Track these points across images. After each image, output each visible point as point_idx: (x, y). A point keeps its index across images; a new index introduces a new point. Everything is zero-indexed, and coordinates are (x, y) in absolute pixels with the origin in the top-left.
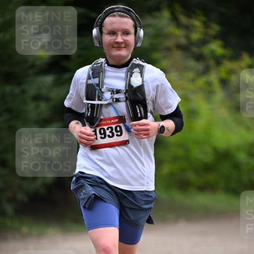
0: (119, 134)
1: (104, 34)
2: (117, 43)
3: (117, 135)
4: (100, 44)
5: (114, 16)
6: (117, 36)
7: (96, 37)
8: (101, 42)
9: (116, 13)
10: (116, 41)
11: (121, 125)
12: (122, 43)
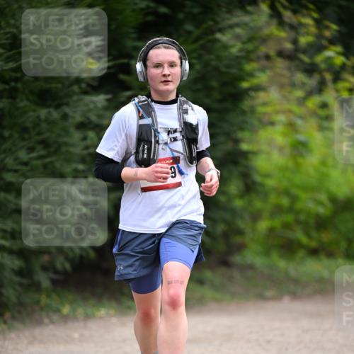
0: (173, 175)
1: (148, 68)
2: (164, 76)
3: (172, 177)
4: (144, 79)
5: (159, 48)
6: (164, 68)
7: (141, 72)
8: (146, 77)
9: (160, 45)
10: (163, 73)
11: (175, 166)
12: (169, 75)
